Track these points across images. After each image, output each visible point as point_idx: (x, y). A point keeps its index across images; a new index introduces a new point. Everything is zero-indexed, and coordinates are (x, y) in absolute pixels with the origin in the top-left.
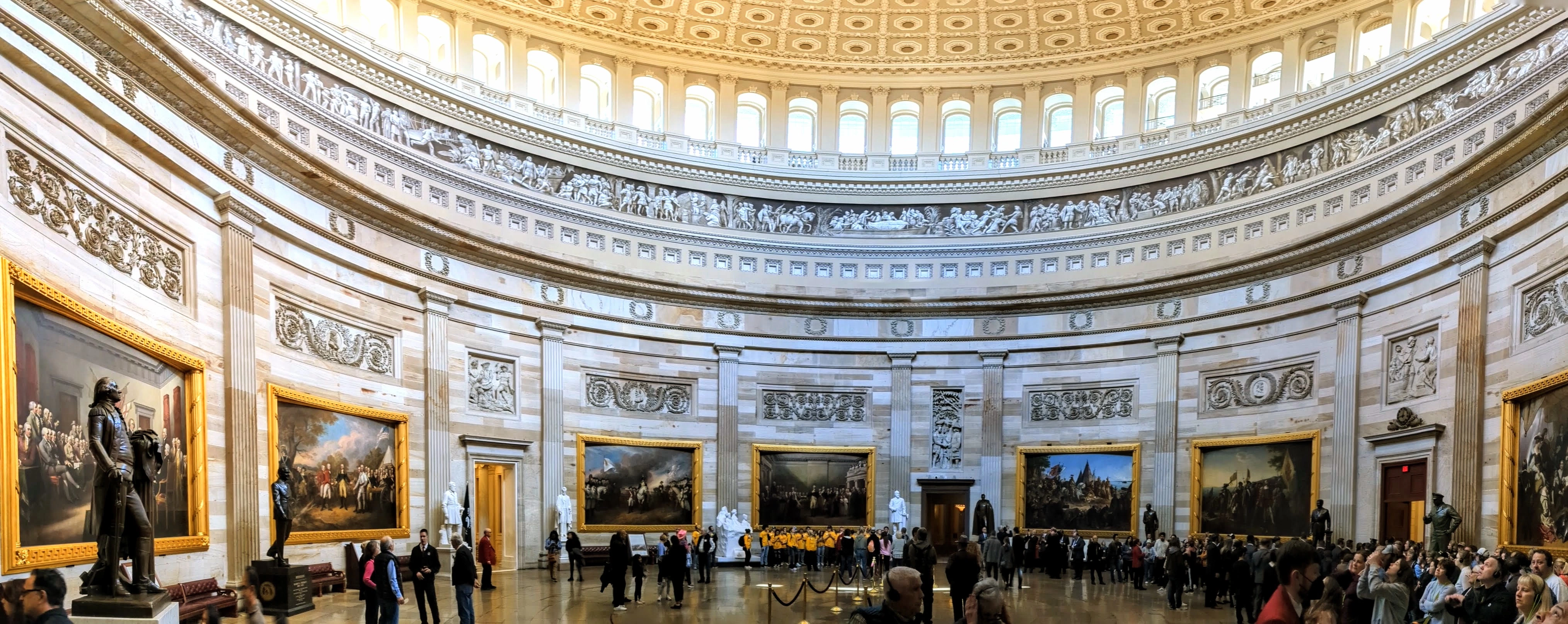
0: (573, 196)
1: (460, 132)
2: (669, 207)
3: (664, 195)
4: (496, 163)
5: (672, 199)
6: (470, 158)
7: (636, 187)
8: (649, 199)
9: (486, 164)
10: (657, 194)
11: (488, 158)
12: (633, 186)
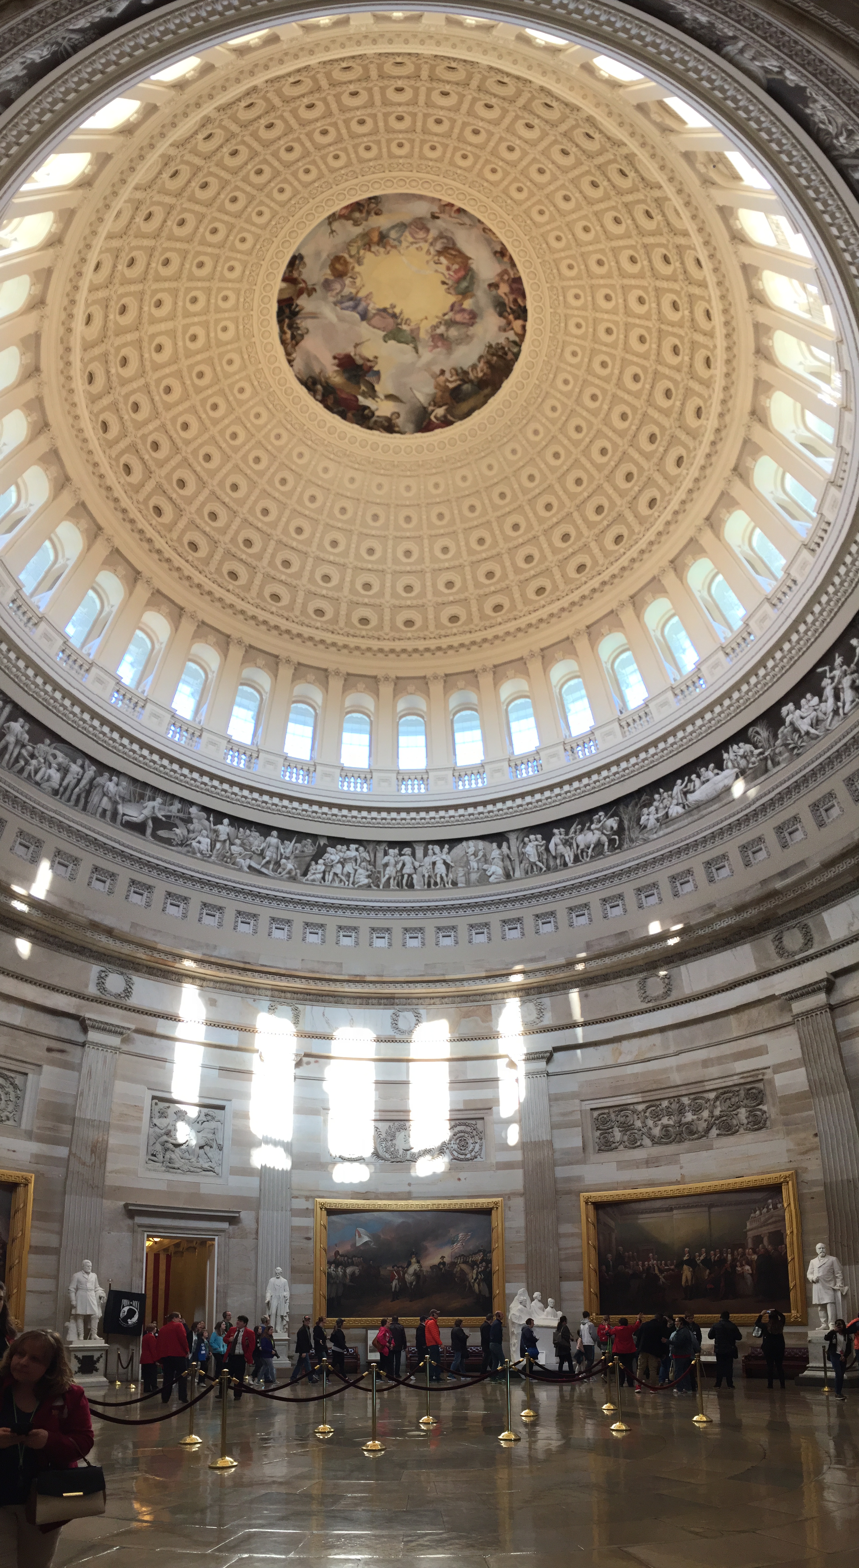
0: (323, 878)
1: (192, 804)
2: (441, 869)
3: (434, 854)
4: (232, 844)
5: (444, 857)
6: (199, 838)
7: (400, 850)
8: (417, 864)
9: (218, 845)
10: (425, 855)
11: (223, 837)
12: (396, 851)
